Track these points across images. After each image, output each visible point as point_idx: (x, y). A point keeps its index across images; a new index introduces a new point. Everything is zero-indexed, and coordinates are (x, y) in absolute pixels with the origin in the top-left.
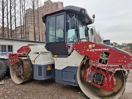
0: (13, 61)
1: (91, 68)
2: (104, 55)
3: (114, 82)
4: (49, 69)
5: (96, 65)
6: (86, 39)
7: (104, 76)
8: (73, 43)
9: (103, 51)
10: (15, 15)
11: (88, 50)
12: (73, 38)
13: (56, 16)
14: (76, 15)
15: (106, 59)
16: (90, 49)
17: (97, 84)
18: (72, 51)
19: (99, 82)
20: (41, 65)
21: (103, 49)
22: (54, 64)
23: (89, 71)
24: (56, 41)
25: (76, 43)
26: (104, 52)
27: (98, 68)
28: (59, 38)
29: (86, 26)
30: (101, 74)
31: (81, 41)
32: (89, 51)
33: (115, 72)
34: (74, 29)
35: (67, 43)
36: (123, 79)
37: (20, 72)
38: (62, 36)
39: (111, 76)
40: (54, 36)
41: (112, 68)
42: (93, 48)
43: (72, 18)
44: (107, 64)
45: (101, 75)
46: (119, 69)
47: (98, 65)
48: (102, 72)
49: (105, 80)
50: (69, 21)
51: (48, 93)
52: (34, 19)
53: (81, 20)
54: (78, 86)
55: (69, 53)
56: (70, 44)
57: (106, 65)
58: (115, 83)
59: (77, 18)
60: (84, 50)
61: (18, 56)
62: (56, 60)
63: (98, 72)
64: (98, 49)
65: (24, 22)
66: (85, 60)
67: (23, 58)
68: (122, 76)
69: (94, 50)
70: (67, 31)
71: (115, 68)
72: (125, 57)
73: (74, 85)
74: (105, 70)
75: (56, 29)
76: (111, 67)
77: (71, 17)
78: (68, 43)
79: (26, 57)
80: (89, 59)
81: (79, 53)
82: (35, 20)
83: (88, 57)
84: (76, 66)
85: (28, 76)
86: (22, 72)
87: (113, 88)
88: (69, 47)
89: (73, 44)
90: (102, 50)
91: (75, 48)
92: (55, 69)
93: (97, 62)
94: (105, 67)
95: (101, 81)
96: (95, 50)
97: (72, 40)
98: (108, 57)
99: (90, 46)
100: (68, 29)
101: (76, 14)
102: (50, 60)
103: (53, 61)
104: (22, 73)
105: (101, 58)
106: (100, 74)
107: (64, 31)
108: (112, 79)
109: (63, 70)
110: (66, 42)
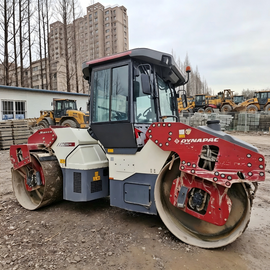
0: (20, 160)
1: (184, 178)
2: (208, 152)
3: (227, 206)
4: (96, 178)
5: (193, 171)
6: (174, 117)
7: (208, 194)
8: (147, 125)
9: (206, 142)
10: (29, 36)
11: (177, 141)
12: (146, 114)
13: (112, 68)
14: (152, 67)
15: (213, 159)
16: (180, 139)
17: (195, 210)
18: (146, 141)
19: (198, 206)
20: (79, 170)
21: (207, 139)
22: (108, 168)
23: (179, 185)
24: (112, 120)
25: (154, 125)
26: (208, 146)
27: (198, 179)
28: (117, 113)
29: (172, 90)
30: (202, 190)
31: (163, 120)
32: (180, 142)
33: (230, 187)
34: (149, 96)
35: (135, 125)
36: (245, 200)
37: (35, 185)
38: (123, 110)
39: (221, 195)
40: (107, 109)
41: (224, 178)
42: (187, 137)
43: (145, 73)
44: (215, 170)
45: (204, 192)
46: (238, 180)
47: (196, 172)
48: (205, 186)
49: (210, 202)
50: (138, 79)
51: (93, 230)
52: (66, 44)
53: (163, 78)
54: (156, 214)
55: (139, 146)
56: (141, 127)
57: (213, 173)
58: (230, 209)
59: (155, 74)
60: (170, 139)
61: (31, 151)
62: (112, 159)
63: (197, 187)
64: (196, 139)
65: (47, 51)
66: (172, 162)
67: (41, 155)
68: (244, 194)
69: (188, 141)
70: (135, 100)
71: (230, 178)
72: (249, 156)
73: (148, 213)
74: (211, 183)
75: (111, 94)
76: (223, 176)
77: (143, 72)
78: (137, 124)
79: (47, 152)
80: (179, 160)
81: (159, 146)
82: (68, 47)
83: (178, 156)
84: (153, 173)
85: (52, 194)
86: (38, 184)
87: (225, 220)
88: (140, 132)
89: (147, 127)
90: (204, 140)
91: (151, 136)
92: (109, 180)
93: (194, 166)
94: (210, 176)
95: (204, 205)
96: (191, 142)
97: (145, 118)
98: (216, 156)
99: (182, 132)
100: (136, 94)
101: (152, 65)
102: (98, 160)
103: (106, 161)
104: (39, 187)
105: (202, 157)
106: (200, 191)
107: (128, 99)
108: (224, 200)
109: (126, 182)
110: (132, 122)
